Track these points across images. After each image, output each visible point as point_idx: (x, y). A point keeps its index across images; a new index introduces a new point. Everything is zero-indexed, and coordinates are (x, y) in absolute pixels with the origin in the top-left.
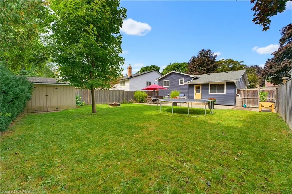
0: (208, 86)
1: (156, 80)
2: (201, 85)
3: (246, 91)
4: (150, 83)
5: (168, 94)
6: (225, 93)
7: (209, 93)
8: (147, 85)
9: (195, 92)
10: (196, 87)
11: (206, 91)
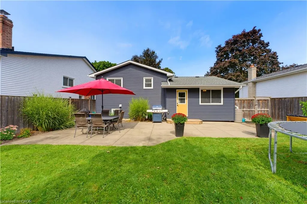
0: (199, 92)
1: (90, 76)
2: (187, 90)
3: (241, 101)
4: (71, 80)
5: (120, 106)
6: (222, 104)
7: (200, 104)
8: (65, 84)
9: (178, 101)
10: (178, 92)
11: (195, 100)
